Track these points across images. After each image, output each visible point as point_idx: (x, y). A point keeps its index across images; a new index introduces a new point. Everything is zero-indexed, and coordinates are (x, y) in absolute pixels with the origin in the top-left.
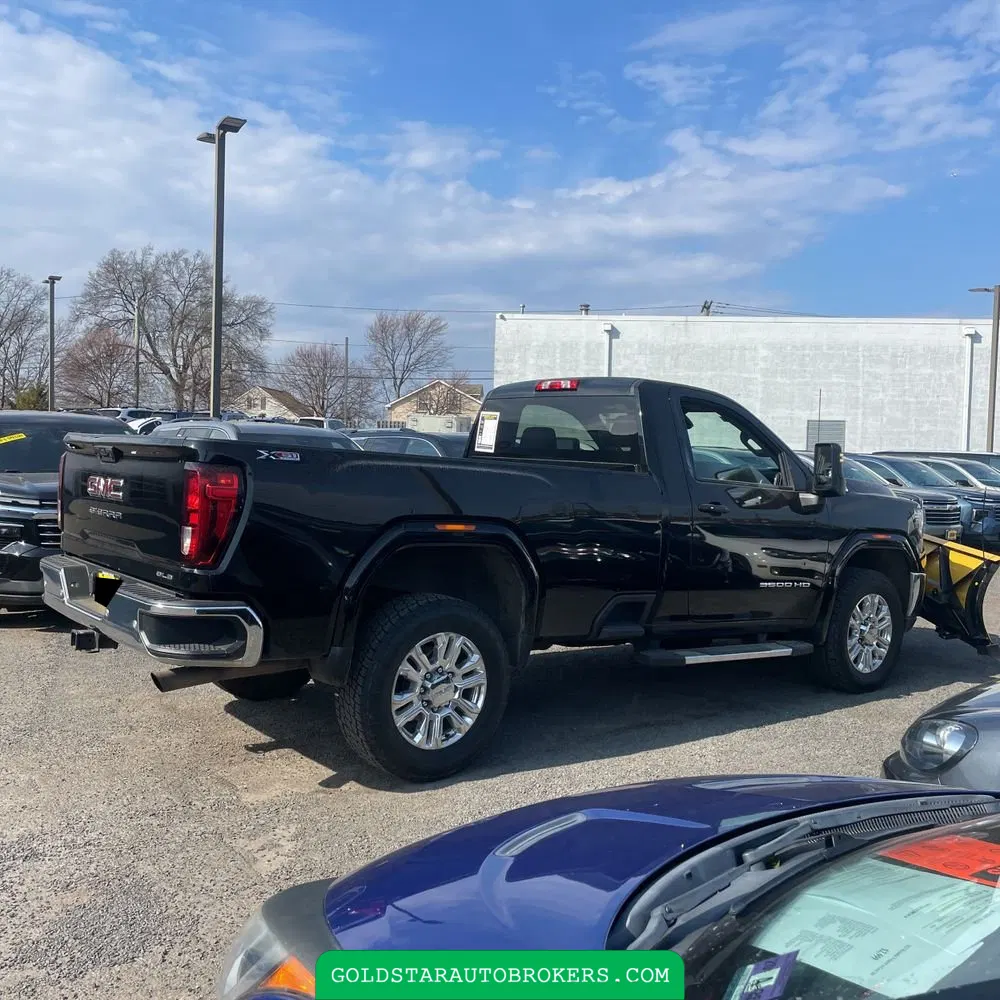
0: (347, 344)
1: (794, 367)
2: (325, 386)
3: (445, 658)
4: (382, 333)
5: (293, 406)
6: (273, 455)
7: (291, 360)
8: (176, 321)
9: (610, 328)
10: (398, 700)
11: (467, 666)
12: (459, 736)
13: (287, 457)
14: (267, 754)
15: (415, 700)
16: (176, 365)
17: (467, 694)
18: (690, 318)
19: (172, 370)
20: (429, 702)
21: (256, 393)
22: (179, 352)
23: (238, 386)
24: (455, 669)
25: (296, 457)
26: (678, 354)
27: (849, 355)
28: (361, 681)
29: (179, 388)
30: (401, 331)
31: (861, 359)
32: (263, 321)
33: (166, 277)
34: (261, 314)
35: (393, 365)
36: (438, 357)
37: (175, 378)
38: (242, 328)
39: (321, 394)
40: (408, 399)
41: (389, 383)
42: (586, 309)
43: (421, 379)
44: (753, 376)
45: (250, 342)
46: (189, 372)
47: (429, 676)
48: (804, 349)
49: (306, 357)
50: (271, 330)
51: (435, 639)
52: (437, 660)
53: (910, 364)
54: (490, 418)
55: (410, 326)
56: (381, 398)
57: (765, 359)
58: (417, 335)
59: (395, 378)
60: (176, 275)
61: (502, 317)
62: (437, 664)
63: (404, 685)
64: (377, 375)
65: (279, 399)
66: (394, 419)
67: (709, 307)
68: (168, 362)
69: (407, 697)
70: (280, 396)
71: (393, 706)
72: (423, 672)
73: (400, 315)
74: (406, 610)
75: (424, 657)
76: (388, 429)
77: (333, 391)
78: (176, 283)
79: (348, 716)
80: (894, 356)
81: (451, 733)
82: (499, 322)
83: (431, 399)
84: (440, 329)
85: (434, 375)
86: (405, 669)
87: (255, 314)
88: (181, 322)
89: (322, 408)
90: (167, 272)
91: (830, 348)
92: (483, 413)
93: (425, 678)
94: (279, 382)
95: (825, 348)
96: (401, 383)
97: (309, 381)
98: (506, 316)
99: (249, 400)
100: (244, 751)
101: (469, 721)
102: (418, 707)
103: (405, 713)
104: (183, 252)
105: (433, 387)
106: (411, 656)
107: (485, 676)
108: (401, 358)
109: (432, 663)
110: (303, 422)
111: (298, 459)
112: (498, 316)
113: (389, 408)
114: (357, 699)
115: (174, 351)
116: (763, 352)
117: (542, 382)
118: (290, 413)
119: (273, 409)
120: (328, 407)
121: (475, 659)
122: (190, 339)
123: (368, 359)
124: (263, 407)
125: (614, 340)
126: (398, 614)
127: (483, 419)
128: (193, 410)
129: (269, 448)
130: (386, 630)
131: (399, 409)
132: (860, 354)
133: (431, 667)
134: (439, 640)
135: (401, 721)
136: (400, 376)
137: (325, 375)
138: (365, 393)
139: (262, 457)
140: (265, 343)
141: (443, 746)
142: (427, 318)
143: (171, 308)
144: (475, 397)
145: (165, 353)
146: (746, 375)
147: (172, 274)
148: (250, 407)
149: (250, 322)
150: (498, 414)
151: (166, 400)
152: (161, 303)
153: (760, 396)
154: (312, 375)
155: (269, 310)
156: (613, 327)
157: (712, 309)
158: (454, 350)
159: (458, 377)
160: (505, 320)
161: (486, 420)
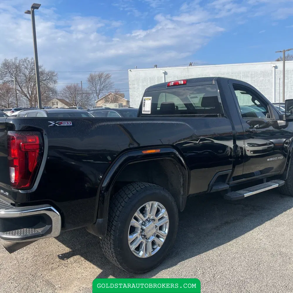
0: (82, 83)
2: (76, 97)
3: (150, 213)
4: (92, 80)
5: (66, 103)
6: (57, 123)
7: (64, 89)
8: (27, 80)
10: (131, 238)
11: (160, 215)
12: (159, 248)
13: (65, 124)
14: (68, 260)
15: (139, 236)
16: (29, 93)
17: (161, 228)
19: (28, 95)
20: (145, 236)
21: (55, 100)
22: (29, 89)
23: (48, 99)
24: (155, 218)
25: (70, 124)
27: (238, 75)
28: (112, 232)
29: (30, 100)
30: (97, 78)
31: (242, 76)
32: (54, 78)
33: (23, 67)
34: (54, 76)
35: (96, 89)
36: (109, 86)
37: (29, 98)
38: (48, 81)
39: (75, 99)
40: (102, 99)
41: (95, 95)
42: (156, 66)
43: (105, 93)
45: (51, 85)
46: (33, 96)
47: (144, 224)
48: (224, 75)
49: (69, 88)
50: (57, 81)
51: (145, 206)
52: (147, 215)
53: (257, 77)
54: (148, 99)
55: (100, 77)
56: (93, 100)
58: (102, 80)
59: (97, 93)
60: (26, 66)
61: (130, 71)
62: (147, 217)
63: (133, 230)
64: (91, 92)
65: (61, 102)
66: (98, 106)
67: (191, 64)
68: (26, 93)
69: (135, 236)
70: (62, 101)
71: (129, 241)
72: (141, 222)
73: (97, 73)
74: (131, 194)
75: (141, 215)
76: (97, 108)
77: (79, 98)
78: (26, 68)
79: (107, 249)
80: (252, 75)
81: (155, 247)
82: (129, 72)
83: (109, 98)
84: (109, 77)
85: (109, 91)
86: (133, 222)
87: (51, 76)
88: (29, 80)
89: (76, 103)
90: (23, 65)
92: (144, 98)
93: (142, 225)
94: (61, 96)
96: (99, 95)
97: (71, 95)
98: (131, 70)
99: (53, 103)
100: (58, 259)
101: (162, 240)
102: (140, 239)
103: (135, 243)
104: (27, 58)
105: (109, 95)
106: (135, 216)
107: (168, 218)
108: (98, 87)
109: (144, 217)
110: (70, 108)
111: (71, 125)
112: (129, 70)
113: (96, 102)
114: (111, 241)
115: (28, 90)
117: (169, 83)
118: (66, 106)
119: (60, 105)
120: (77, 103)
121: (164, 212)
122: (32, 85)
123: (88, 88)
124: (57, 105)
125: (166, 76)
126: (127, 196)
127: (145, 100)
128: (35, 107)
129: (54, 120)
130: (123, 205)
131: (99, 102)
132: (241, 75)
133: (144, 219)
134: (147, 206)
135: (133, 248)
136: (98, 92)
137: (75, 93)
138: (88, 98)
139: (51, 125)
140: (56, 85)
141: (152, 254)
142: (105, 74)
143: (25, 76)
144: (122, 97)
145: (25, 90)
147: (25, 65)
148: (53, 105)
149: (51, 79)
150: (151, 97)
151: (27, 105)
152: (22, 75)
154: (71, 94)
155: (56, 75)
156: (165, 71)
157: (192, 65)
158: (114, 83)
159: (117, 91)
160: (131, 71)
161: (146, 101)
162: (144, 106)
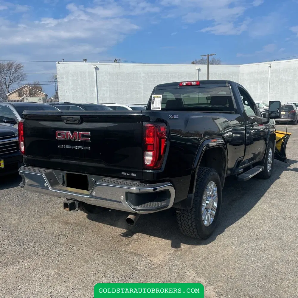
1: (152, 79)
9: (96, 67)
18: (120, 64)
26: (118, 76)
30: (6, 68)
31: (170, 77)
35: (5, 80)
36: (21, 77)
41: (4, 87)
42: (85, 60)
44: (140, 82)
48: (154, 74)
53: (183, 78)
55: (10, 66)
57: (143, 77)
58: (13, 70)
59: (6, 85)
73: (6, 63)
80: (178, 75)
82: (57, 64)
84: (21, 67)
91: (161, 73)
92: (153, 95)
95: (160, 73)
96: (9, 87)
98: (60, 62)
105: (24, 88)
108: (8, 78)
112: (57, 62)
113: (8, 95)
116: (143, 75)
125: (97, 71)
127: (154, 97)
132: (169, 75)
136: (8, 84)
144: (39, 91)
146: (138, 82)
150: (161, 95)
153: (143, 88)
156: (96, 66)
157: (117, 61)
158: (27, 75)
159: (36, 84)
160: (60, 64)
161: (155, 99)
162: (154, 103)
